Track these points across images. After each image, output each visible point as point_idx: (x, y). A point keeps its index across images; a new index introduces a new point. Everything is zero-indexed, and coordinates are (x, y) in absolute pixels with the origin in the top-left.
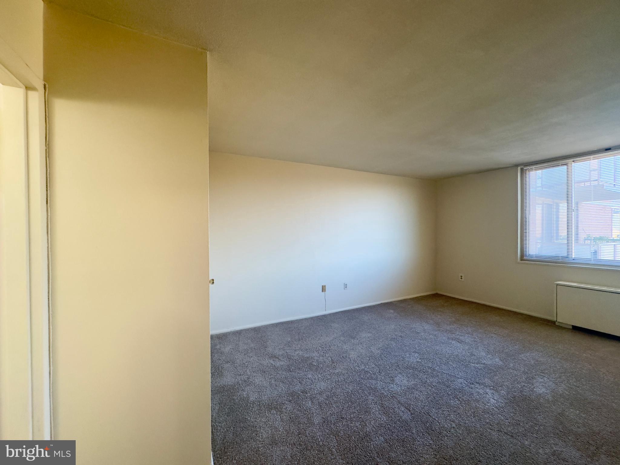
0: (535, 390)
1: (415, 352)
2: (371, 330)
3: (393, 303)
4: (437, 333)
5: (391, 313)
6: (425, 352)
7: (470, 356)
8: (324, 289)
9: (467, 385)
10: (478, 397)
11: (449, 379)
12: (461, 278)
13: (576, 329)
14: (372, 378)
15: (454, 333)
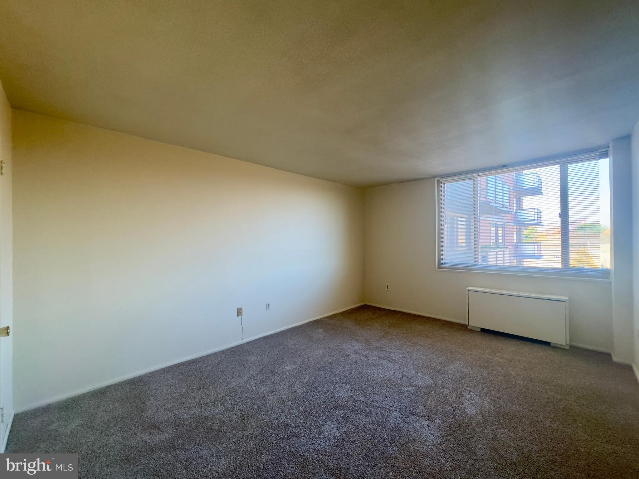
0: (466, 411)
1: (346, 383)
2: (296, 359)
3: (322, 321)
4: (367, 352)
5: (320, 333)
6: (357, 380)
7: (401, 378)
8: (239, 312)
9: (403, 420)
10: (415, 434)
11: (384, 415)
12: (388, 288)
13: (484, 331)
14: (293, 435)
15: (384, 351)
